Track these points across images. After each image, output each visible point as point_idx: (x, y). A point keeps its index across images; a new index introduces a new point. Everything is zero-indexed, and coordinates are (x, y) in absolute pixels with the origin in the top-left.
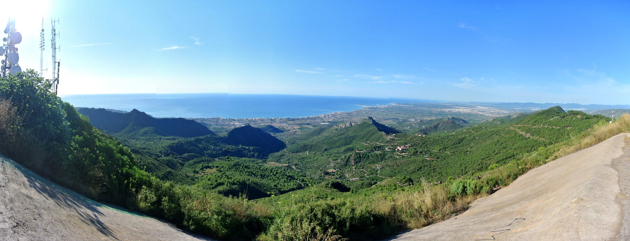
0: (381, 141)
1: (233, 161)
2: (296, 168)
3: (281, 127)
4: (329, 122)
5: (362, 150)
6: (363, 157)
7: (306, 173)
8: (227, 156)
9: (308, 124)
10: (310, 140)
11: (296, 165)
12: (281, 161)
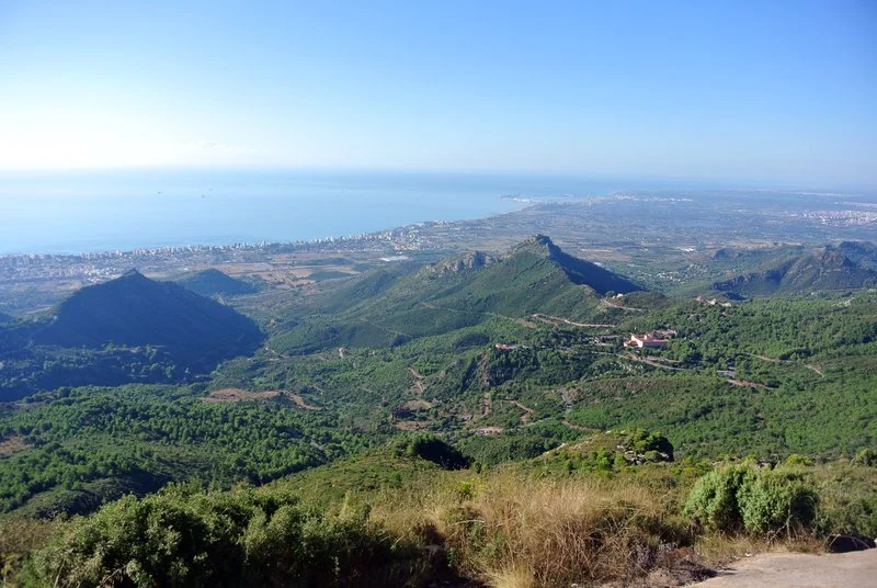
0: (577, 315)
1: (84, 400)
2: (305, 402)
3: (250, 275)
4: (408, 253)
5: (513, 343)
6: (517, 362)
7: (338, 415)
8: (62, 388)
9: (340, 262)
10: (348, 311)
11: (304, 391)
12: (256, 383)
